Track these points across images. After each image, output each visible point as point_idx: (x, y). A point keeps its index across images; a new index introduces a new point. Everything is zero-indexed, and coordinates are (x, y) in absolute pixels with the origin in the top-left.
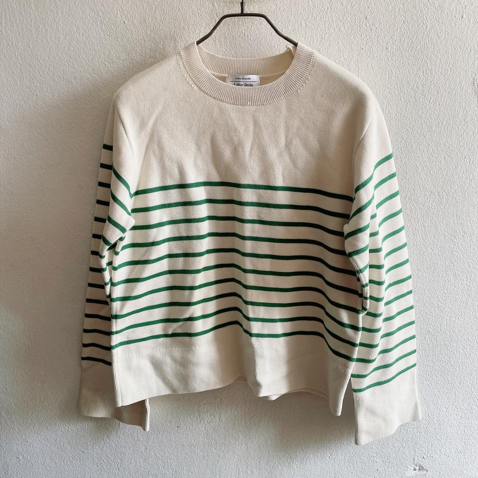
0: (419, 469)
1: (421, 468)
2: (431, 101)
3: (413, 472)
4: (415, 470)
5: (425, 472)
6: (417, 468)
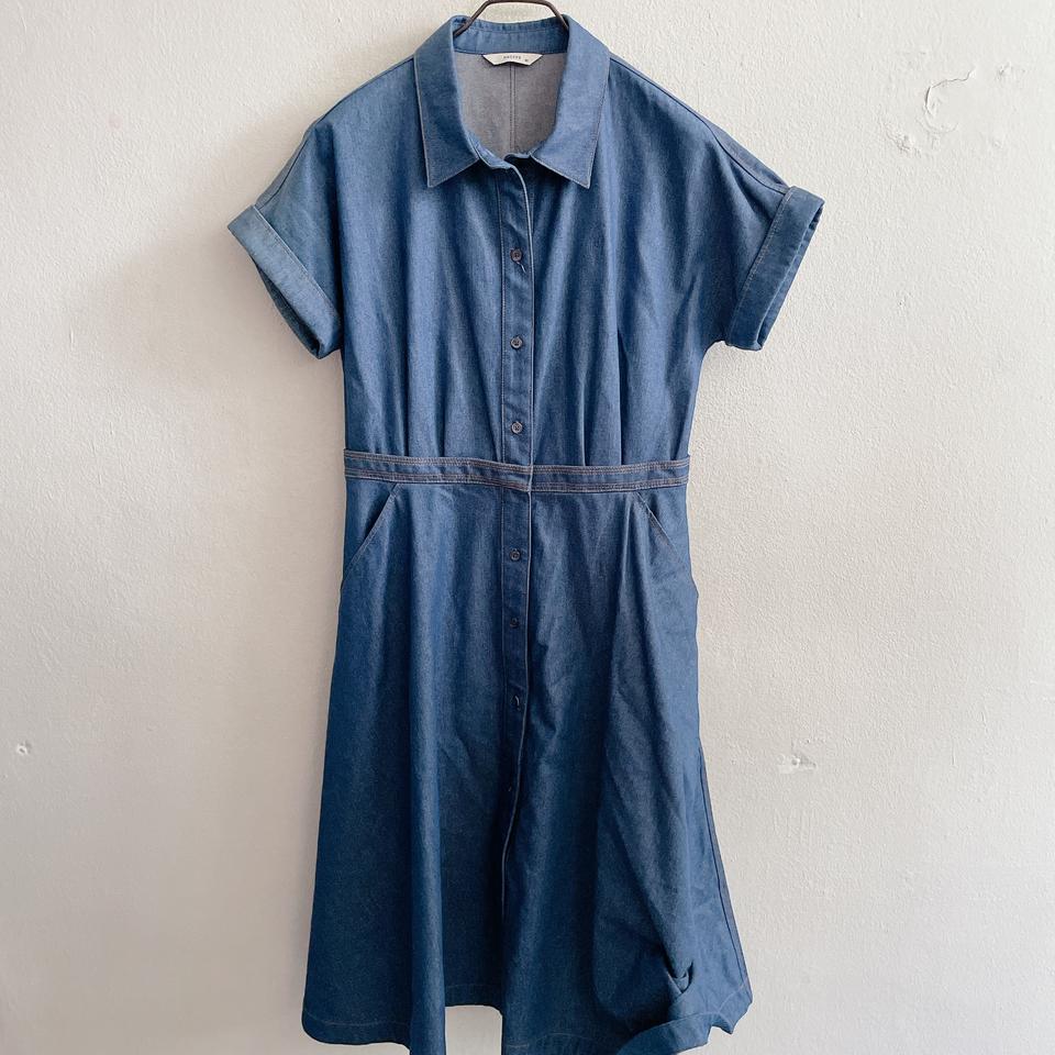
0: (801, 763)
1: (805, 761)
2: (812, 149)
3: (791, 768)
4: (795, 764)
5: (811, 768)
6: (798, 760)
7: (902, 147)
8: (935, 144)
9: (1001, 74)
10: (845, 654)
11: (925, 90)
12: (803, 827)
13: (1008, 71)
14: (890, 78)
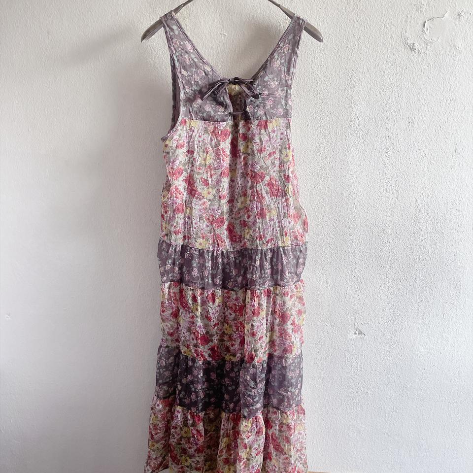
0: (359, 334)
1: (360, 333)
2: (370, 48)
3: (354, 336)
4: (355, 334)
5: (363, 336)
6: (357, 333)
7: (412, 49)
8: (428, 48)
9: (459, 15)
10: (380, 285)
11: (423, 22)
12: (359, 363)
13: (463, 14)
14: (407, 17)
